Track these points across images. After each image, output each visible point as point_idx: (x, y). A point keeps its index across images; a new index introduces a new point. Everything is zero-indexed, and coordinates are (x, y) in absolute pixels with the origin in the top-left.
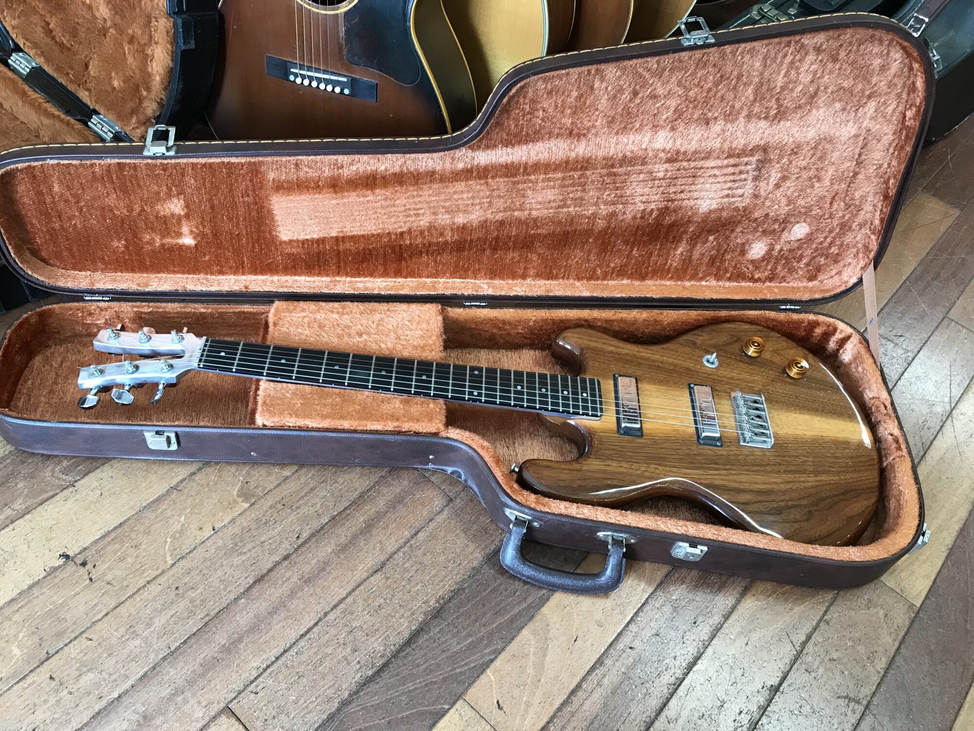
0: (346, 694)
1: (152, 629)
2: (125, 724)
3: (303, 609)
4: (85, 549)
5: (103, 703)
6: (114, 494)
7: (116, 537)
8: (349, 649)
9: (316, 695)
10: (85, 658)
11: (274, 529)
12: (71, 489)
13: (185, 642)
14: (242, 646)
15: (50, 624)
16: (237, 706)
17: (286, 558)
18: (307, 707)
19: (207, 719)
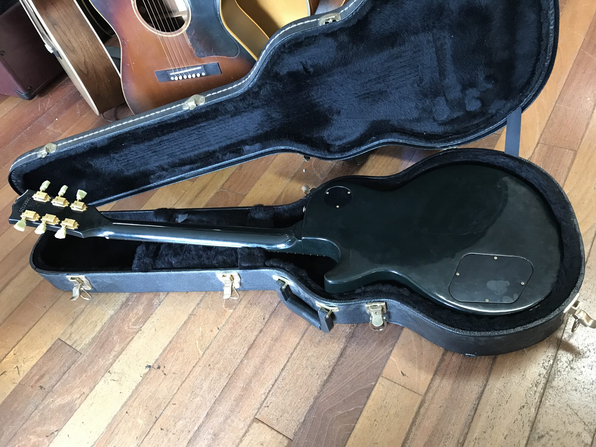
0: (316, 393)
1: (203, 390)
2: (206, 442)
3: (279, 355)
4: (157, 360)
5: (192, 434)
6: (162, 327)
7: (170, 349)
8: (310, 369)
9: (300, 398)
10: (175, 414)
11: (250, 318)
12: (140, 332)
13: (222, 391)
14: (252, 385)
15: (153, 403)
16: (260, 416)
17: (261, 331)
18: (297, 406)
19: (247, 427)
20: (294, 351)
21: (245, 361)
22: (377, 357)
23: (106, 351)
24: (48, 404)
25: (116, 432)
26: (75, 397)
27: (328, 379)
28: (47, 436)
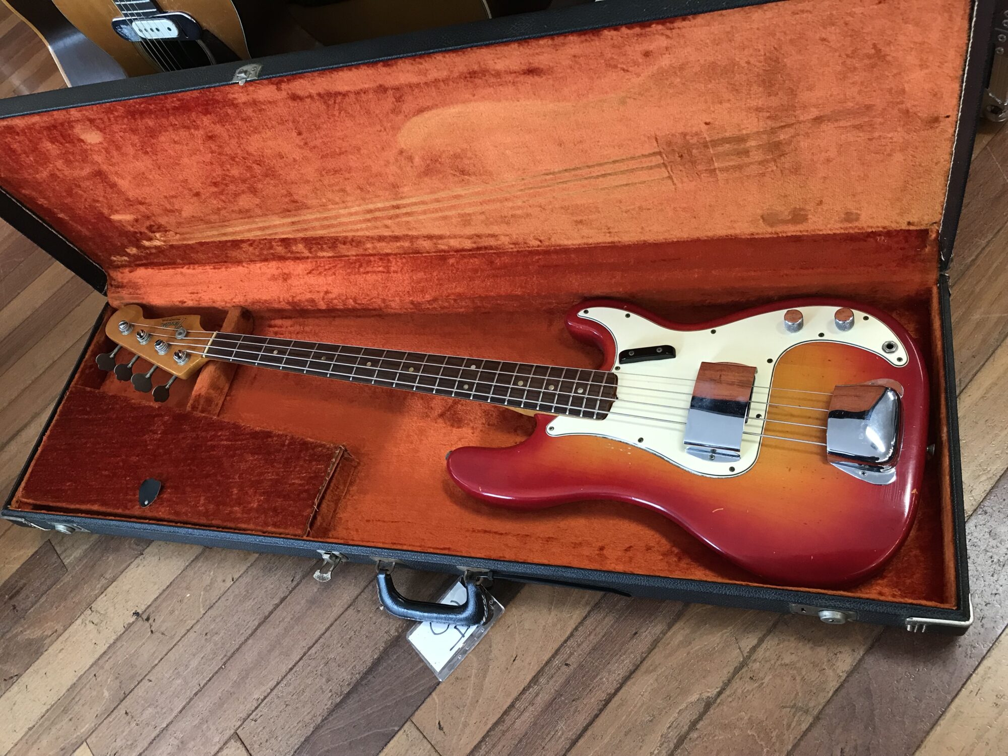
20: (314, 644)
21: (250, 641)
22: (416, 689)
23: (95, 575)
24: (16, 635)
25: (77, 699)
26: (45, 633)
27: (341, 702)
28: (5, 680)
